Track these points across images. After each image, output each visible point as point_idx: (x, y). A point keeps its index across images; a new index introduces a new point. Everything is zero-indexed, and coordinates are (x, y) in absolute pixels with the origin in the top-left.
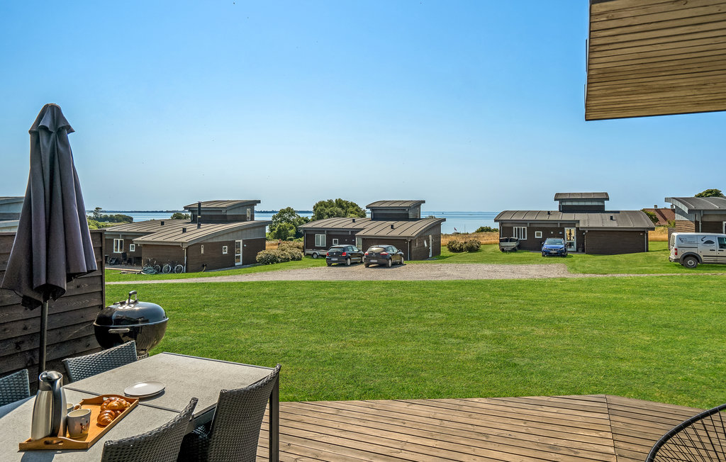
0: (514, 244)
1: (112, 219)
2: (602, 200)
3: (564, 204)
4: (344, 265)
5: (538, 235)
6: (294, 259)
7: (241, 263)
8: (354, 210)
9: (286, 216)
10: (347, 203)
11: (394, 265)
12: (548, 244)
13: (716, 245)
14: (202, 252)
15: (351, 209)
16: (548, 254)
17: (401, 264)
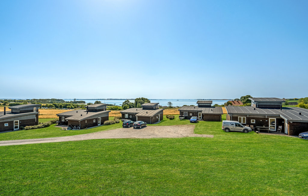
0: (183, 118)
1: (79, 102)
2: (211, 104)
3: (199, 104)
4: (128, 127)
5: (191, 114)
6: (116, 123)
7: (100, 124)
8: (146, 101)
9: (127, 102)
10: (145, 99)
11: (142, 127)
12: (192, 119)
13: (234, 126)
14: (86, 122)
15: (146, 100)
16: (191, 122)
17: (145, 126)
